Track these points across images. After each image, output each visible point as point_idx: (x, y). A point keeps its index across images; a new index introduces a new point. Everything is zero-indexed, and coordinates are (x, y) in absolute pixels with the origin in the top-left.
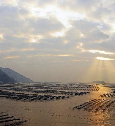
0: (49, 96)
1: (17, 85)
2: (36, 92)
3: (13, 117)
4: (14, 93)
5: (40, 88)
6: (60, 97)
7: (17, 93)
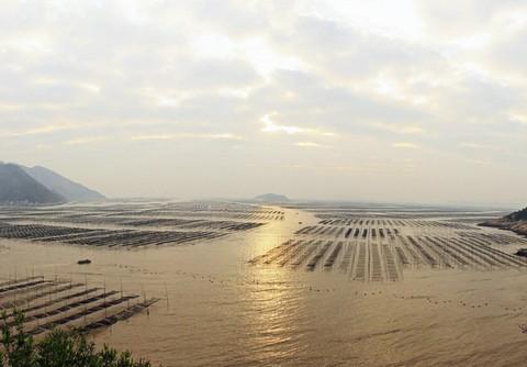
0: (171, 233)
1: (71, 209)
2: (131, 224)
4: (76, 230)
5: (135, 214)
6: (200, 236)
7: (83, 230)
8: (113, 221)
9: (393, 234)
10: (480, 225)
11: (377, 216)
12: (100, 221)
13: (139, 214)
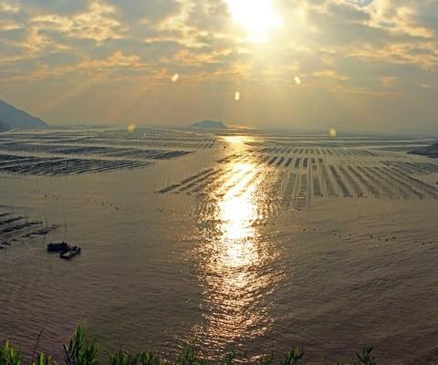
2: (62, 152)
3: (20, 218)
5: (70, 141)
6: (122, 164)
7: (15, 157)
8: (45, 149)
9: (317, 163)
10: (409, 153)
11: (308, 144)
12: (34, 149)
13: (74, 141)
